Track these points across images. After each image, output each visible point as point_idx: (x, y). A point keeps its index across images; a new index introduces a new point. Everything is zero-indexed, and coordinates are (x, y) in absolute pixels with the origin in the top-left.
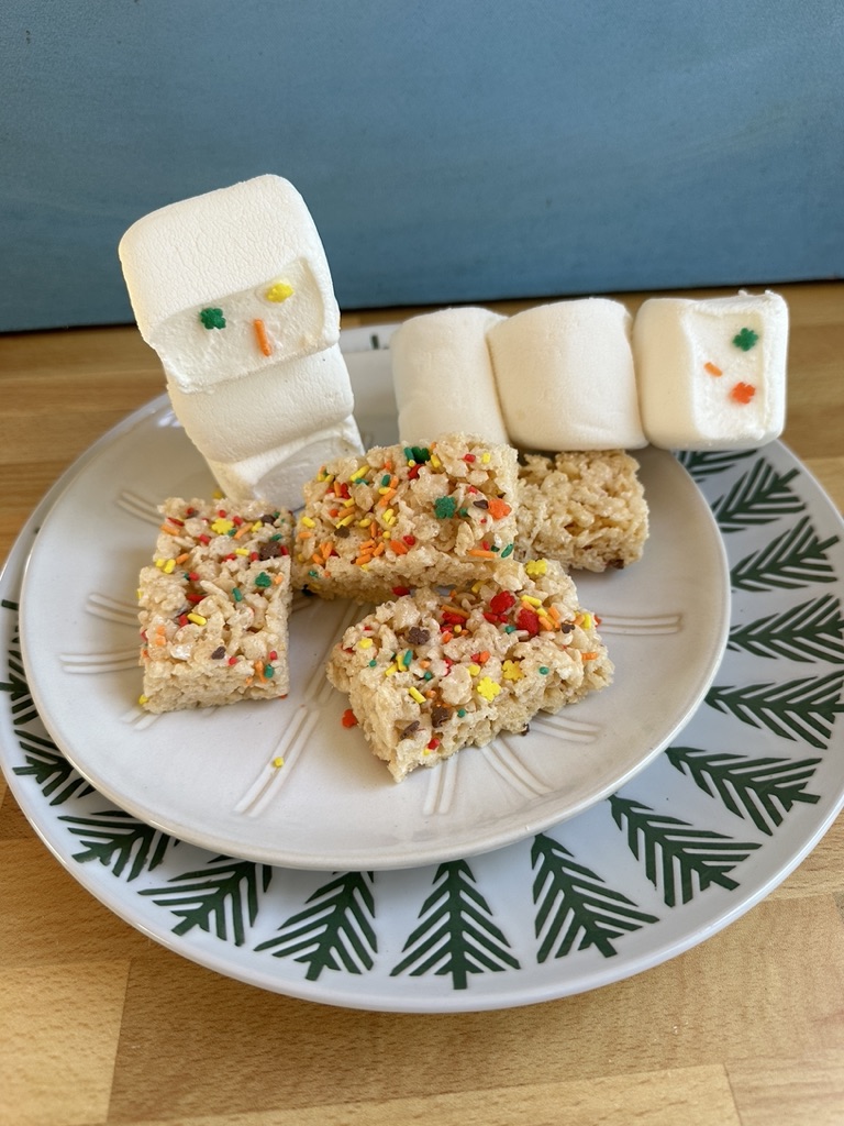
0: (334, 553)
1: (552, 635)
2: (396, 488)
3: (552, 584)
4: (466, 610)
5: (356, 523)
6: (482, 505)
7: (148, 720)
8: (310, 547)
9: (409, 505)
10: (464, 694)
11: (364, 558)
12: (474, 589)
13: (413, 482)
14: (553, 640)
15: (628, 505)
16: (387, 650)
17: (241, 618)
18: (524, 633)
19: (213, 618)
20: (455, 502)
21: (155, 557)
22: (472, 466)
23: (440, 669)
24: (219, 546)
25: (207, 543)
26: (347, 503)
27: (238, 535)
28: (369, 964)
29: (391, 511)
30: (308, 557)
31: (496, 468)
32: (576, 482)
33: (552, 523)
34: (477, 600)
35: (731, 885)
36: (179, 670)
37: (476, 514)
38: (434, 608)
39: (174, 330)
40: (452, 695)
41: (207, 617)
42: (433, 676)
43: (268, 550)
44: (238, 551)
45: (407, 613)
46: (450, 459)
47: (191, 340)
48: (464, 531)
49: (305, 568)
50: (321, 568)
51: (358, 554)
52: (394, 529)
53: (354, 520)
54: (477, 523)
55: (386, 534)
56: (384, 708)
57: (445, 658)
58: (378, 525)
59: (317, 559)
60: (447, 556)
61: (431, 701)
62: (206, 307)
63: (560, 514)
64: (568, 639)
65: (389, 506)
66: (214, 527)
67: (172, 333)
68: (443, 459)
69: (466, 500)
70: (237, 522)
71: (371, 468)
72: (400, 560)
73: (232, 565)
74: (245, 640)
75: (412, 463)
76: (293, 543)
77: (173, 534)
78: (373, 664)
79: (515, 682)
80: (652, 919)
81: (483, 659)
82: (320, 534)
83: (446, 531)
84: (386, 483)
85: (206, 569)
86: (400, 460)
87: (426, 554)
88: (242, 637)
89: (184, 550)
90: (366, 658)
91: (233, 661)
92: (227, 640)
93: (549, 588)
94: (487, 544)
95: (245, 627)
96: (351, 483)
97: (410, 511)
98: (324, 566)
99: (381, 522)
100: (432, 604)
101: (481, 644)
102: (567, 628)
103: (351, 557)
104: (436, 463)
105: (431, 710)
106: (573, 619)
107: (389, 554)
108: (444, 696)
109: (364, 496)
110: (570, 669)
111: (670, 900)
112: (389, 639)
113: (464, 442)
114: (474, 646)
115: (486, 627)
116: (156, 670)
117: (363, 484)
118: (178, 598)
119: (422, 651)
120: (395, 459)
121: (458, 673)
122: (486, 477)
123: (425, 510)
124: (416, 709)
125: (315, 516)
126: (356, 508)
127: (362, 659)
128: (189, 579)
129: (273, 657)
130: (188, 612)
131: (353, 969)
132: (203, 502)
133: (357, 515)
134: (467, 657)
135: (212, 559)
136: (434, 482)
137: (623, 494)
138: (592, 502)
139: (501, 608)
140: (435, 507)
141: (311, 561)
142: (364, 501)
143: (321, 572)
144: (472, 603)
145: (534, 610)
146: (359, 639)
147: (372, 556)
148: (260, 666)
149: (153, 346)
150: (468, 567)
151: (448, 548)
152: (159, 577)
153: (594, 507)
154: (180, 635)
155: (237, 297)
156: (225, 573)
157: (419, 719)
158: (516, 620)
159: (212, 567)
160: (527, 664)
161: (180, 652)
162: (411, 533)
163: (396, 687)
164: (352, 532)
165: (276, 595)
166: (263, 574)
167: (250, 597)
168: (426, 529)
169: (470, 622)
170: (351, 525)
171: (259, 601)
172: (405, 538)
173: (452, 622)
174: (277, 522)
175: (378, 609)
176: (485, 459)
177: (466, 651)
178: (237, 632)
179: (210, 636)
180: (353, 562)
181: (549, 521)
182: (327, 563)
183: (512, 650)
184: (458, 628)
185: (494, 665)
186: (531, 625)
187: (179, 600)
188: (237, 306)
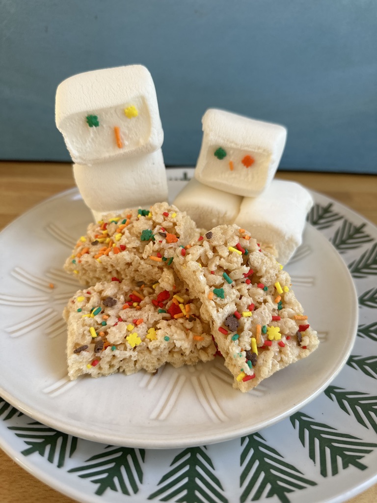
28: (136, 490)
35: (363, 467)
47: (81, 132)
62: (90, 114)
67: (71, 125)
80: (313, 484)
111: (324, 473)
131: (125, 492)
149: (60, 130)
155: (106, 111)
188: (106, 117)
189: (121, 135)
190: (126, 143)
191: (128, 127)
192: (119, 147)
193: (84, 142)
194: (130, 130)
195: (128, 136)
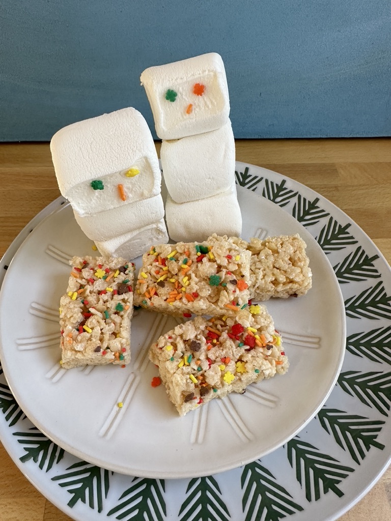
0: (156, 294)
1: (261, 350)
2: (189, 266)
3: (262, 320)
4: (218, 330)
5: (168, 279)
6: (234, 282)
7: (62, 372)
8: (144, 289)
9: (196, 276)
10: (217, 381)
11: (171, 299)
12: (224, 319)
13: (199, 265)
14: (262, 353)
15: (302, 272)
16: (179, 352)
17: (109, 329)
18: (248, 347)
19: (95, 330)
20: (220, 278)
21: (68, 290)
22: (230, 261)
23: (205, 366)
24: (99, 285)
25: (93, 283)
26: (165, 268)
27: (108, 279)
29: (187, 278)
30: (143, 293)
31: (242, 263)
32: (276, 255)
33: (265, 281)
34: (224, 325)
35: (340, 494)
36: (79, 356)
37: (231, 287)
38: (203, 329)
40: (211, 380)
41: (92, 329)
42: (202, 370)
43: (123, 288)
44: (107, 289)
45: (190, 331)
46: (219, 256)
47: (86, 194)
48: (224, 295)
49: (141, 298)
50: (149, 300)
51: (168, 297)
52: (188, 287)
54: (231, 292)
55: (183, 289)
56: (177, 385)
57: (208, 359)
58: (179, 283)
59: (147, 295)
60: (213, 306)
61: (200, 382)
62: (94, 180)
63: (269, 276)
64: (269, 353)
65: (186, 275)
66: (96, 274)
67: (76, 192)
68: (216, 255)
69: (226, 278)
70: (107, 271)
71: (178, 252)
72: (190, 305)
73: (105, 297)
74: (111, 342)
75: (199, 254)
76: (135, 285)
77: (76, 277)
78: (172, 359)
79: (242, 374)
80: (300, 509)
81: (227, 361)
82: (150, 281)
83: (214, 292)
84: (185, 262)
85: (92, 299)
86: (193, 251)
87: (204, 303)
88: (109, 340)
89: (82, 286)
90: (169, 356)
91: (104, 353)
92: (101, 340)
93: (261, 322)
94: (235, 303)
95: (111, 333)
96: (167, 259)
97: (197, 280)
99: (182, 283)
100: (202, 327)
101: (226, 353)
102: (269, 347)
103: (165, 298)
104: (212, 257)
105: (200, 386)
106: (272, 340)
107: (184, 300)
108: (207, 380)
109: (174, 267)
110: (270, 370)
111: (308, 497)
112: (181, 346)
113: (227, 248)
114: (222, 354)
115: (229, 342)
116: (67, 355)
117: (174, 261)
119: (197, 354)
120: (191, 250)
121: (214, 368)
122: (237, 268)
123: (204, 280)
124: (192, 386)
125: (147, 272)
126: (169, 271)
127: (167, 356)
128: (83, 303)
129: (124, 350)
130: (83, 323)
132: (91, 258)
133: (169, 275)
134: (219, 359)
135: (95, 293)
136: (211, 266)
137: (299, 263)
138: (284, 269)
139: (236, 331)
140: (209, 279)
141: (144, 295)
142: (173, 270)
143: (149, 303)
144: (222, 326)
145: (253, 335)
146: (166, 344)
147: (176, 300)
148: (117, 354)
149: (66, 198)
150: (224, 311)
151: (214, 300)
152: (70, 303)
153: (285, 272)
154: (79, 338)
155: (111, 176)
156: (101, 302)
157: (194, 391)
158: (244, 339)
159: (95, 297)
160: (249, 366)
161: (79, 347)
162: (196, 291)
163: (183, 374)
164: (166, 285)
165: (125, 316)
166: (119, 303)
167: (113, 316)
168: (204, 290)
169: (221, 339)
170: (166, 280)
171: (117, 319)
172: (193, 294)
173: (212, 337)
174: (126, 272)
175: (176, 328)
176: (237, 259)
177: (219, 356)
178: (107, 337)
179: (94, 340)
180: (165, 300)
182: (152, 298)
183: (241, 356)
184: (215, 341)
185: (232, 364)
186: (250, 343)
187: (79, 317)
188: (110, 179)
189: (125, 189)
190: (131, 195)
191: (131, 183)
192: (124, 200)
193: (89, 200)
194: (133, 185)
195: (132, 189)
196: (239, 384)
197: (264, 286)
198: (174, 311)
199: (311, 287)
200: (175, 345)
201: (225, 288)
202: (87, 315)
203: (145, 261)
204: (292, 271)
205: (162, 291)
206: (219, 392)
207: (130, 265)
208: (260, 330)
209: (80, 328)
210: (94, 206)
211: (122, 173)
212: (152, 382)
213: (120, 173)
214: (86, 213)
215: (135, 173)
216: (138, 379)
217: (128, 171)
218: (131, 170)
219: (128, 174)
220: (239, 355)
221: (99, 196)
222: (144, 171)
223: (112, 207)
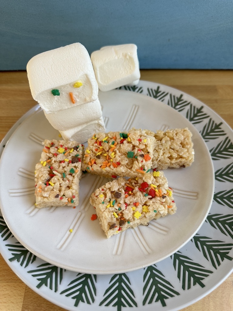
0: (95, 163)
1: (159, 198)
2: (116, 146)
3: (161, 180)
4: (133, 186)
5: (103, 154)
6: (142, 156)
7: (36, 210)
8: (88, 160)
9: (119, 152)
10: (130, 217)
11: (104, 166)
12: (136, 179)
13: (121, 145)
14: (159, 200)
15: (188, 151)
16: (108, 199)
17: (65, 184)
18: (150, 197)
19: (56, 184)
20: (134, 153)
21: (40, 160)
22: (140, 143)
23: (123, 207)
24: (60, 157)
25: (56, 156)
26: (101, 147)
27: (66, 154)
28: (93, 300)
29: (114, 153)
30: (87, 163)
31: (148, 144)
32: (172, 141)
33: (164, 157)
34: (137, 183)
35: (203, 286)
36: (45, 200)
37: (140, 159)
38: (123, 185)
39: (43, 96)
40: (126, 216)
41: (54, 183)
42: (121, 209)
43: (75, 160)
44: (65, 160)
45: (115, 186)
46: (134, 139)
47: (49, 99)
48: (136, 164)
49: (86, 166)
50: (91, 167)
51: (102, 165)
52: (114, 159)
53: (102, 153)
54: (140, 162)
55: (111, 160)
56: (105, 219)
57: (125, 203)
58: (109, 156)
59: (90, 164)
60: (129, 170)
61: (120, 217)
62: (53, 89)
63: (167, 154)
64: (164, 200)
65: (113, 151)
66: (59, 151)
67: (42, 97)
68: (132, 139)
69: (137, 153)
70: (66, 149)
71: (109, 138)
72: (115, 169)
73: (63, 165)
74: (65, 192)
75: (122, 138)
76: (83, 157)
77: (46, 152)
78: (103, 203)
79: (146, 213)
80: (178, 294)
81: (137, 204)
82: (92, 156)
83: (130, 162)
84: (113, 143)
85: (55, 166)
86: (118, 137)
87: (123, 169)
88: (65, 190)
89: (50, 158)
90: (101, 201)
91: (61, 198)
92: (60, 191)
93: (160, 182)
94: (142, 168)
95: (66, 186)
96: (102, 141)
97: (120, 154)
98: (92, 166)
99: (110, 156)
100: (123, 184)
101: (137, 200)
102: (164, 197)
103: (100, 165)
104: (129, 140)
105: (119, 220)
106: (166, 193)
107: (112, 167)
108: (124, 216)
109: (106, 146)
110: (164, 211)
111: (184, 288)
112: (109, 195)
113: (139, 134)
114: (134, 200)
115: (139, 193)
116: (39, 199)
117: (106, 143)
118: (46, 176)
119: (118, 200)
120: (117, 136)
121: (129, 209)
122: (144, 147)
123: (124, 154)
124: (115, 220)
125: (90, 150)
126: (103, 149)
127: (100, 201)
128: (50, 168)
129: (74, 197)
130: (49, 180)
131: (89, 302)
132: (56, 141)
133: (103, 151)
134: (132, 203)
135: (57, 162)
136: (128, 146)
137: (187, 146)
138: (177, 150)
139: (144, 187)
140: (127, 154)
141: (88, 164)
142: (106, 148)
143: (91, 168)
144: (135, 183)
145: (154, 189)
146: (100, 194)
147: (107, 166)
148: (70, 199)
149: (36, 100)
150: (136, 174)
151: (130, 167)
152: (41, 167)
153: (177, 151)
154: (46, 189)
155: (64, 86)
156: (61, 167)
157: (116, 223)
158: (148, 192)
159: (57, 164)
160: (150, 208)
161: (45, 195)
162: (119, 161)
163: (109, 212)
164: (101, 157)
165: (76, 176)
166: (72, 168)
167: (68, 176)
168: (124, 161)
169: (134, 191)
170: (101, 154)
171: (70, 178)
172: (117, 163)
173: (129, 190)
174: (78, 150)
175: (106, 184)
176: (145, 141)
177: (132, 201)
178: (63, 188)
179: (55, 190)
180: (100, 167)
181: (163, 156)
182: (93, 166)
183: (146, 202)
184: (130, 192)
185: (140, 207)
186: (152, 194)
187: (47, 177)
188: (64, 89)
189: (74, 96)
190: (78, 100)
191: (78, 92)
192: (73, 103)
193: (51, 103)
194: (79, 93)
195: (79, 96)
196: (145, 219)
197: (163, 160)
198: (106, 174)
199: (193, 161)
200: (105, 195)
201: (137, 160)
202: (52, 175)
203: (89, 143)
204: (182, 151)
205: (99, 161)
206: (131, 224)
207: (80, 145)
208: (159, 186)
209: (47, 183)
210: (54, 106)
211: (71, 85)
212: (92, 217)
213: (70, 85)
214: (50, 111)
215: (80, 85)
216: (83, 215)
217: (75, 84)
218: (77, 83)
219: (75, 85)
220: (145, 201)
221: (58, 100)
222: (86, 84)
223: (67, 107)
